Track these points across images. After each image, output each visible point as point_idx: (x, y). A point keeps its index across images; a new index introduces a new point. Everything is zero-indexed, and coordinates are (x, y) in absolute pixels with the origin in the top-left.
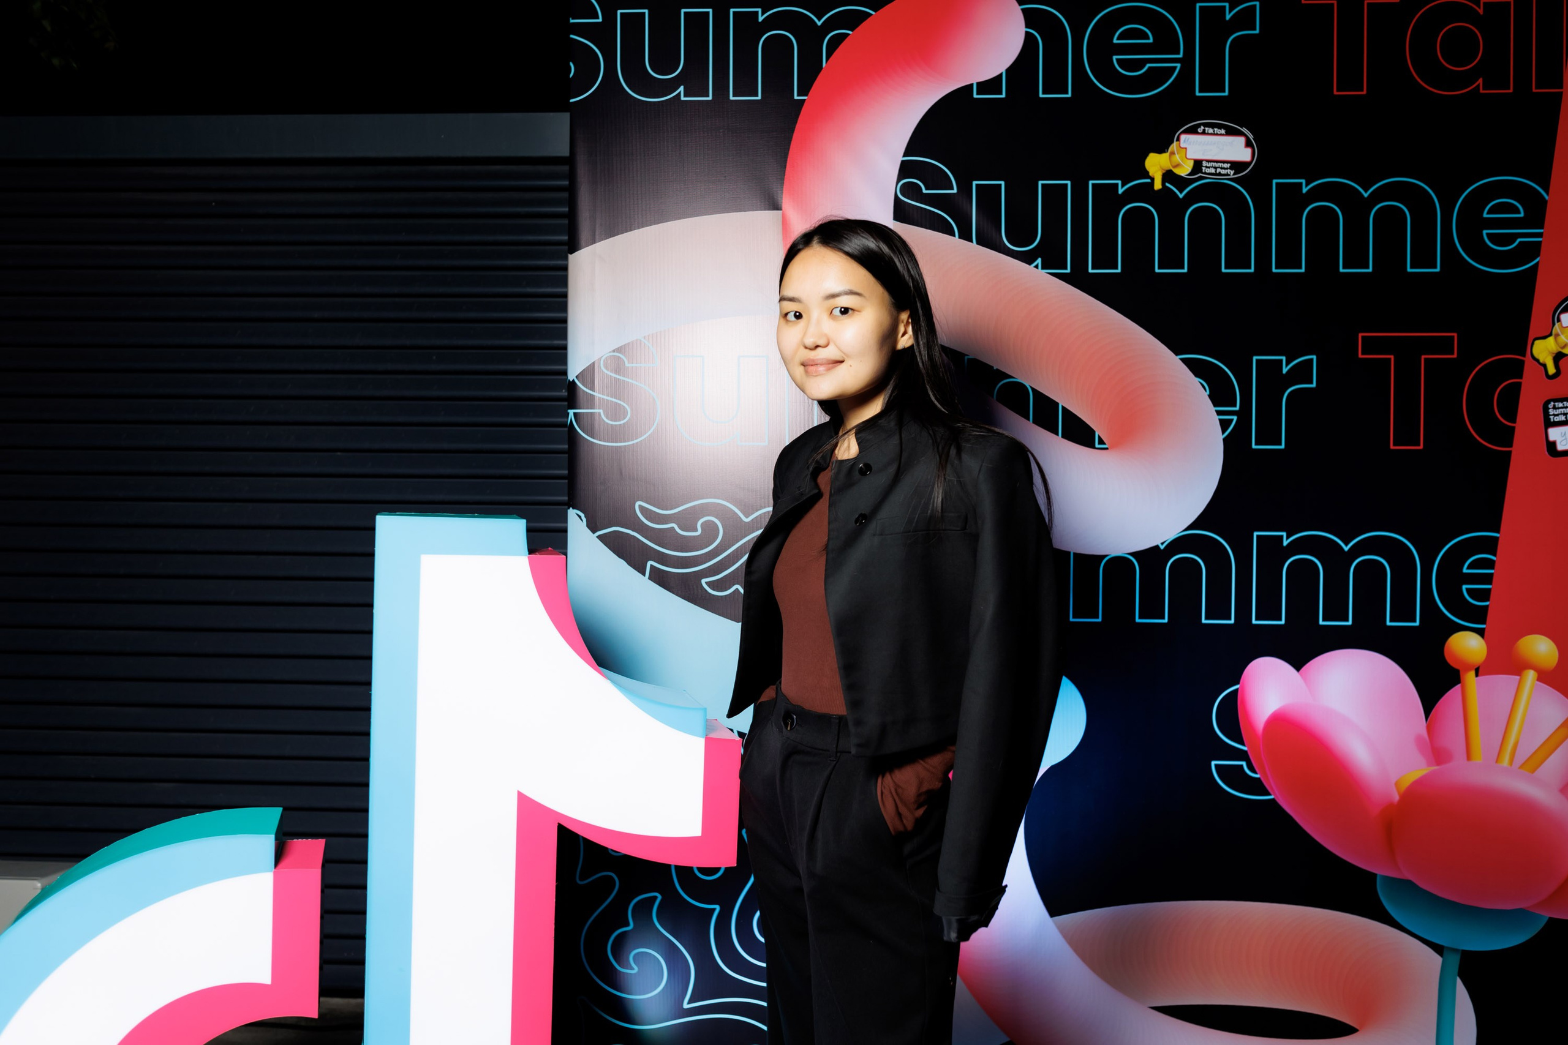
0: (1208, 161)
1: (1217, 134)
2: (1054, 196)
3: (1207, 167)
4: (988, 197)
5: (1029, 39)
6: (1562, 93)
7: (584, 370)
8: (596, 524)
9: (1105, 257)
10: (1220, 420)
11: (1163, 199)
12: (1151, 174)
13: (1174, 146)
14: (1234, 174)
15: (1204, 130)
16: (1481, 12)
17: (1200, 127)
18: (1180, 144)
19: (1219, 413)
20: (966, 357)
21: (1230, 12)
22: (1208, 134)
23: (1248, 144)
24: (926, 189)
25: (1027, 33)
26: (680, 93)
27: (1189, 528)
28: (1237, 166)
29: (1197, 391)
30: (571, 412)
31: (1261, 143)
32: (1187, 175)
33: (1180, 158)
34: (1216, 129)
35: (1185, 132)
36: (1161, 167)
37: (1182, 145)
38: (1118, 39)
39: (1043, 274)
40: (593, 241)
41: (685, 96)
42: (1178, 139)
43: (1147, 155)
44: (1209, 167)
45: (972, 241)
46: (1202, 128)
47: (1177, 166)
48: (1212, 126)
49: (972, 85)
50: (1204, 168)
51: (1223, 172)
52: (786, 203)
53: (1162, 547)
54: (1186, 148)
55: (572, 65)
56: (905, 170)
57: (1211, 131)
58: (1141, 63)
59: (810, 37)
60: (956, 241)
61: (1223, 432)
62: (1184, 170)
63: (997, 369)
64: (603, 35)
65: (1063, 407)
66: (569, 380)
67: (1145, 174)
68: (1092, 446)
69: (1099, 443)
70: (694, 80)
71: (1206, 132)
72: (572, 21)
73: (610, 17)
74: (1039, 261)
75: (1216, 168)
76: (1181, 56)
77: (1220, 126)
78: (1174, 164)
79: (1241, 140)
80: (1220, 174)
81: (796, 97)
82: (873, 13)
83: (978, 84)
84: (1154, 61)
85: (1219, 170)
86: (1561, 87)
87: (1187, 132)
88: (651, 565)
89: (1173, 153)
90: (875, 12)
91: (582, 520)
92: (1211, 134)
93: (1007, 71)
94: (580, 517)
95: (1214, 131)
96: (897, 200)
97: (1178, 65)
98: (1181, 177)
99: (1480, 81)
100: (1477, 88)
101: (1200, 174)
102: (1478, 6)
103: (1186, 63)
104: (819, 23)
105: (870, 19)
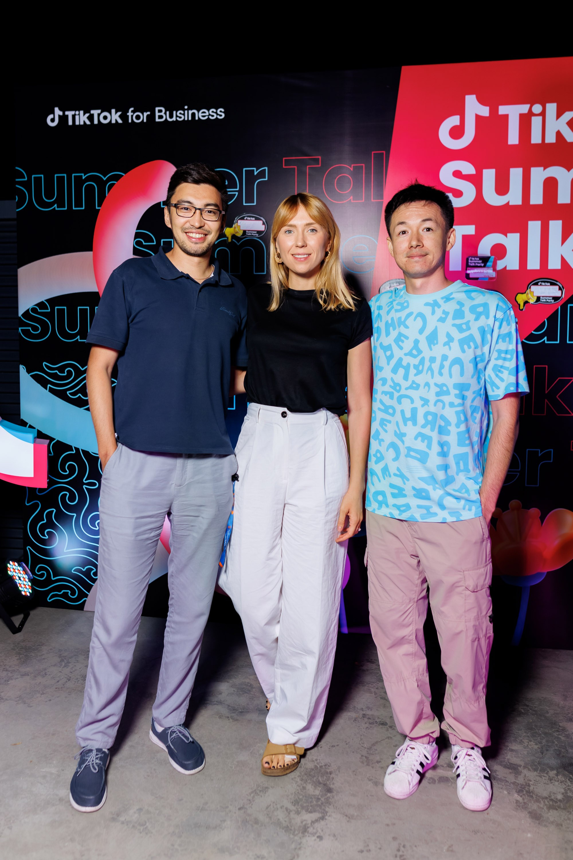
0: (249, 231)
1: (252, 220)
6: (382, 202)
7: (24, 312)
11: (231, 245)
12: (227, 237)
13: (235, 225)
14: (258, 236)
16: (352, 169)
18: (237, 224)
21: (256, 171)
22: (248, 220)
23: (264, 224)
24: (145, 242)
26: (55, 207)
28: (259, 232)
30: (20, 329)
32: (241, 236)
33: (238, 229)
34: (251, 218)
36: (231, 234)
37: (239, 224)
41: (57, 208)
42: (237, 222)
44: (249, 233)
46: (246, 218)
49: (160, 203)
50: (247, 234)
51: (254, 235)
52: (94, 248)
54: (240, 226)
55: (16, 196)
56: (137, 235)
57: (249, 218)
59: (102, 185)
62: (240, 234)
64: (27, 185)
66: (19, 317)
67: (225, 236)
70: (60, 202)
72: (16, 180)
73: (30, 178)
76: (238, 189)
77: (253, 217)
78: (236, 232)
79: (261, 222)
80: (253, 236)
81: (97, 208)
82: (124, 175)
85: (252, 234)
86: (383, 199)
87: (240, 219)
88: (49, 386)
89: (235, 227)
90: (125, 173)
91: (25, 369)
92: (249, 220)
96: (134, 247)
97: (237, 193)
98: (238, 237)
99: (352, 198)
100: (351, 200)
101: (245, 236)
102: (351, 167)
103: (240, 192)
104: (104, 179)
105: (123, 177)
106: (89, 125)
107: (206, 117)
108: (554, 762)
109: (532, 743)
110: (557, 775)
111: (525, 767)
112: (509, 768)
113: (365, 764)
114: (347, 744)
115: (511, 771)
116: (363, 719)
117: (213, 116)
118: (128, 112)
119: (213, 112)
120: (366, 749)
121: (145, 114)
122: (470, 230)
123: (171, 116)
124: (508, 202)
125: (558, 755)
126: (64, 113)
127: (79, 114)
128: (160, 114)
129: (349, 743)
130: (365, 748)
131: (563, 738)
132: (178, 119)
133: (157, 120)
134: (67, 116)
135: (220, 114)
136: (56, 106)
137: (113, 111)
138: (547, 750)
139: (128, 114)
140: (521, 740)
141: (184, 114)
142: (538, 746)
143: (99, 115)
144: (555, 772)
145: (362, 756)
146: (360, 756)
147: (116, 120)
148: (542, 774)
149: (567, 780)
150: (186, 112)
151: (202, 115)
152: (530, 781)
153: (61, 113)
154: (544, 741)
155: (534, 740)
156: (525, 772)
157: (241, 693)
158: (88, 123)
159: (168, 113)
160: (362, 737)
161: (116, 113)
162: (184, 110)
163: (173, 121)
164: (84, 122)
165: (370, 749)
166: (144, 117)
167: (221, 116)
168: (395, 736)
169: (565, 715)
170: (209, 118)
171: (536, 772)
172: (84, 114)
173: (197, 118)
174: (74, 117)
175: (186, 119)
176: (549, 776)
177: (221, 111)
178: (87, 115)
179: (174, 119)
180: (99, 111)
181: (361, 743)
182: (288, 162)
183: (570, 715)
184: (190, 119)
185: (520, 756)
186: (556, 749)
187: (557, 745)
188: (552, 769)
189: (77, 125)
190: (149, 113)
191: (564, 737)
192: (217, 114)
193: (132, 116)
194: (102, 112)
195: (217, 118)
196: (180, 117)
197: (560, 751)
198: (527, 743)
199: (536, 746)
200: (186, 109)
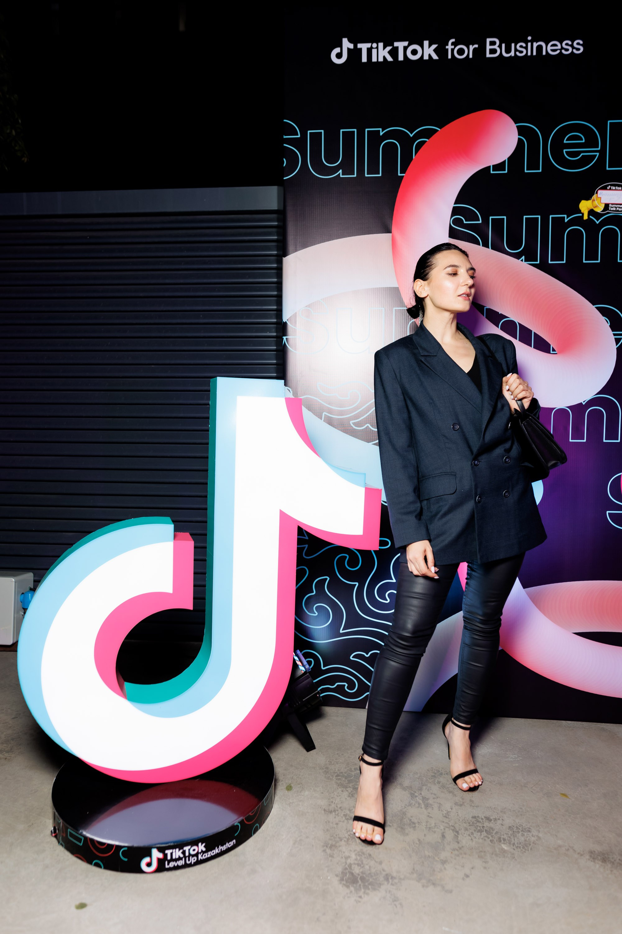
0: (612, 204)
1: (617, 190)
2: (532, 223)
3: (611, 207)
4: (498, 224)
5: (520, 142)
7: (291, 316)
8: (297, 394)
9: (557, 255)
10: (615, 338)
11: (588, 225)
12: (582, 211)
13: (594, 197)
15: (610, 188)
17: (608, 186)
18: (598, 195)
19: (614, 335)
20: (485, 308)
22: (612, 190)
24: (466, 221)
25: (519, 139)
26: (340, 173)
27: (598, 394)
29: (603, 323)
30: (285, 338)
32: (601, 211)
33: (598, 203)
34: (617, 187)
35: (600, 189)
36: (587, 208)
37: (599, 196)
38: (567, 140)
39: (525, 264)
40: (296, 250)
41: (342, 175)
42: (597, 193)
43: (581, 201)
44: (613, 207)
45: (489, 248)
46: (610, 186)
47: (596, 207)
48: (615, 185)
49: (490, 166)
50: (610, 208)
51: (620, 209)
52: (394, 229)
53: (584, 404)
54: (601, 198)
55: (284, 160)
56: (455, 211)
57: (614, 188)
58: (577, 153)
59: (407, 143)
60: (480, 248)
61: (617, 345)
62: (599, 209)
63: (501, 314)
64: (300, 144)
65: (534, 333)
66: (284, 322)
67: (579, 211)
68: (549, 352)
69: (553, 351)
70: (347, 167)
71: (612, 189)
72: (285, 137)
73: (304, 135)
74: (523, 257)
75: (616, 208)
76: (599, 149)
77: (619, 185)
78: (595, 206)
80: (618, 211)
81: (399, 175)
82: (439, 129)
83: (493, 166)
84: (585, 152)
85: (617, 209)
87: (601, 189)
88: (325, 414)
89: (594, 200)
90: (440, 128)
91: (290, 392)
92: (614, 190)
93: (508, 159)
94: (289, 391)
95: (616, 188)
96: (451, 226)
97: (598, 154)
98: (598, 213)
101: (608, 211)
103: (602, 152)
104: (411, 136)
105: (438, 133)
106: (391, 62)
107: (558, 52)
117: (567, 50)
118: (448, 45)
119: (567, 44)
121: (472, 48)
123: (508, 50)
126: (355, 46)
127: (377, 48)
128: (493, 47)
132: (518, 53)
133: (488, 55)
134: (361, 49)
135: (578, 47)
136: (345, 37)
137: (426, 43)
139: (447, 47)
141: (526, 48)
143: (405, 48)
147: (430, 55)
150: (529, 44)
151: (551, 48)
153: (351, 46)
158: (390, 59)
159: (503, 45)
161: (430, 46)
162: (526, 42)
163: (511, 56)
164: (384, 57)
166: (470, 51)
167: (578, 49)
170: (561, 52)
172: (384, 48)
173: (544, 53)
174: (369, 51)
175: (529, 54)
177: (578, 44)
178: (389, 48)
179: (512, 54)
180: (406, 43)
184: (535, 54)
189: (375, 62)
190: (476, 46)
192: (574, 48)
193: (453, 50)
194: (409, 45)
195: (572, 52)
196: (521, 52)
200: (529, 41)
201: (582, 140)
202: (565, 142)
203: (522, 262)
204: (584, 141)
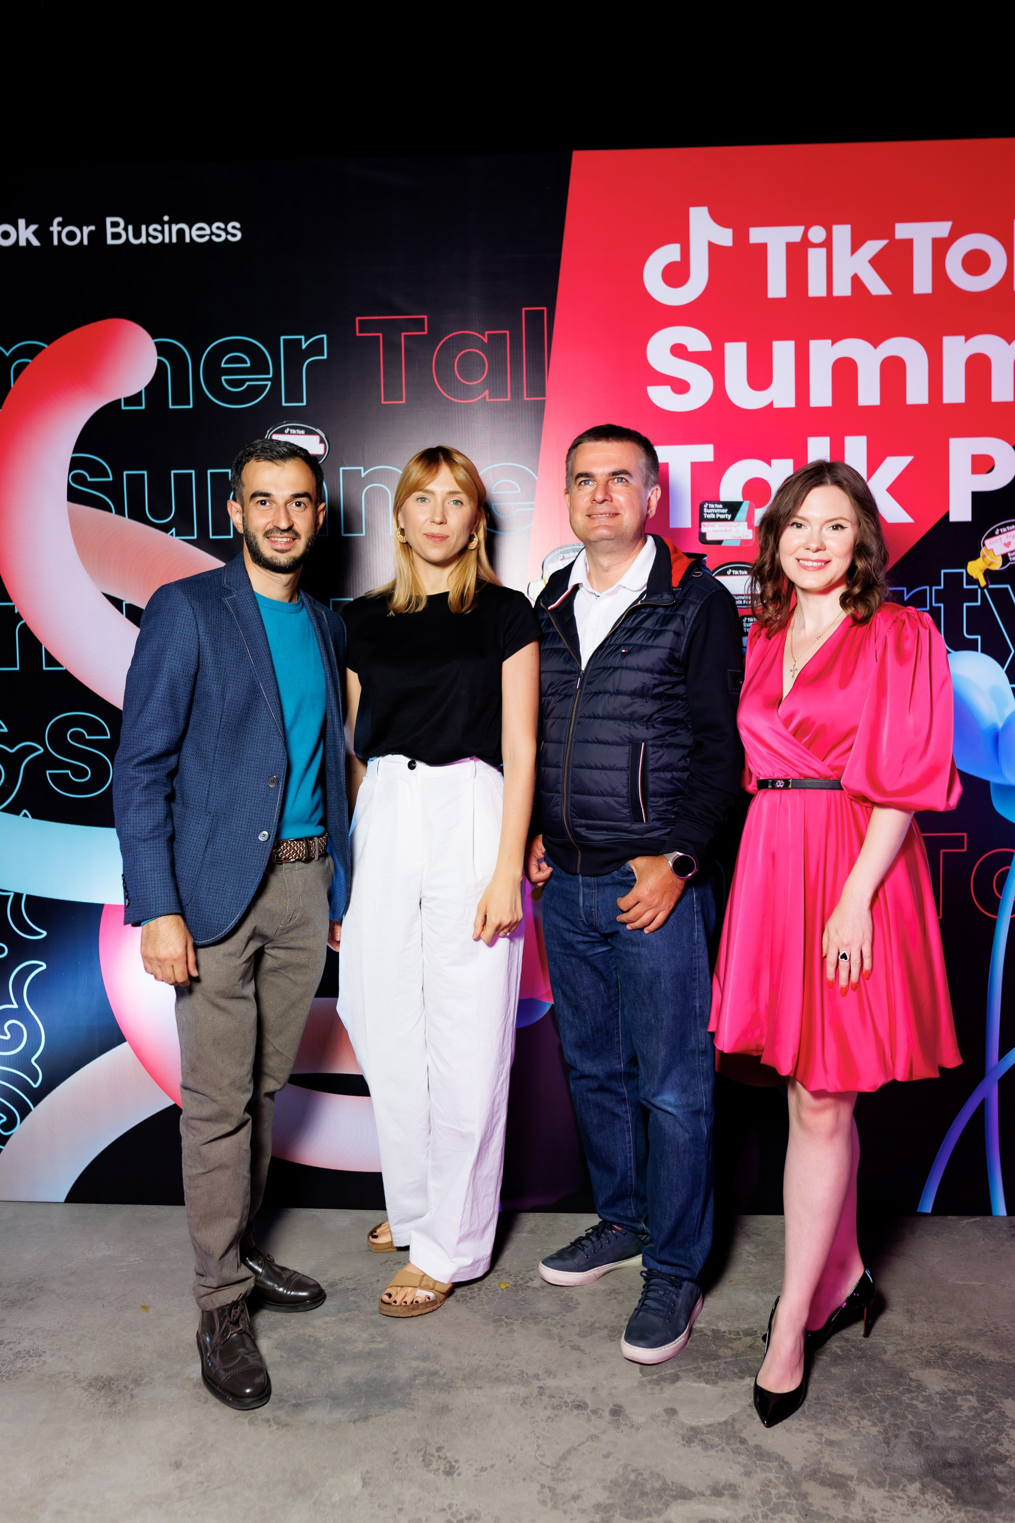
2: (183, 480)
4: (135, 483)
5: (161, 365)
6: (544, 401)
9: (221, 527)
15: (289, 432)
16: (486, 340)
20: (124, 603)
21: (306, 342)
23: (322, 441)
24: (91, 477)
25: (159, 362)
31: (329, 440)
34: (298, 431)
38: (226, 363)
39: (177, 540)
45: (124, 515)
49: (119, 400)
56: (75, 463)
58: (241, 382)
60: (113, 516)
74: (173, 530)
76: (271, 376)
77: (301, 428)
79: (317, 438)
82: (46, 346)
83: (125, 399)
84: (253, 380)
86: (544, 396)
90: (48, 344)
92: (294, 434)
93: (146, 388)
96: (69, 485)
97: (269, 383)
99: (487, 392)
100: (485, 397)
102: (484, 336)
103: (276, 380)
104: (7, 354)
105: (44, 350)
107: (206, 239)
108: (912, 1462)
109: (866, 1422)
110: (923, 1493)
111: (860, 1480)
112: (830, 1486)
113: (550, 1505)
114: (510, 1461)
115: (834, 1491)
116: (540, 1399)
117: (219, 236)
118: (52, 226)
119: (218, 228)
120: (549, 1470)
121: (86, 230)
122: (705, 453)
123: (137, 235)
124: (772, 403)
125: (918, 1445)
128: (115, 230)
129: (514, 1457)
130: (548, 1467)
131: (921, 1406)
132: (151, 239)
133: (110, 241)
135: (233, 232)
137: (22, 222)
138: (896, 1436)
139: (51, 229)
140: (845, 1419)
141: (162, 232)
142: (877, 1429)
144: (917, 1485)
145: (543, 1486)
146: (537, 1487)
147: (28, 241)
148: (895, 1494)
149: (943, 1501)
150: (166, 227)
151: (198, 233)
152: (875, 1511)
154: (887, 1415)
155: (869, 1414)
156: (862, 1491)
157: (296, 1360)
159: (130, 228)
160: (540, 1442)
161: (27, 226)
162: (162, 224)
163: (141, 244)
165: (557, 1467)
166: (84, 234)
167: (234, 235)
168: (604, 1432)
169: (916, 1354)
170: (210, 239)
171: (882, 1489)
173: (188, 240)
175: (167, 240)
176: (909, 1497)
177: (234, 227)
179: (143, 240)
181: (539, 1455)
182: (364, 326)
183: (925, 1353)
184: (174, 240)
185: (847, 1454)
186: (911, 1432)
187: (912, 1422)
188: (912, 1479)
190: (93, 228)
191: (922, 1402)
192: (227, 233)
193: (60, 233)
195: (226, 239)
196: (155, 238)
197: (920, 1435)
198: (857, 1425)
199: (873, 1428)
200: (166, 222)
201: (246, 363)
202: (223, 365)
203: (171, 537)
204: (249, 365)
